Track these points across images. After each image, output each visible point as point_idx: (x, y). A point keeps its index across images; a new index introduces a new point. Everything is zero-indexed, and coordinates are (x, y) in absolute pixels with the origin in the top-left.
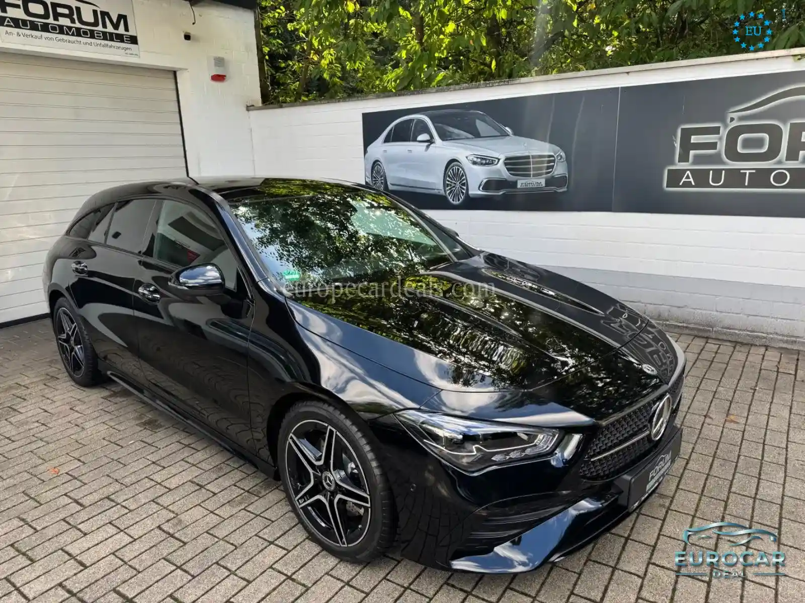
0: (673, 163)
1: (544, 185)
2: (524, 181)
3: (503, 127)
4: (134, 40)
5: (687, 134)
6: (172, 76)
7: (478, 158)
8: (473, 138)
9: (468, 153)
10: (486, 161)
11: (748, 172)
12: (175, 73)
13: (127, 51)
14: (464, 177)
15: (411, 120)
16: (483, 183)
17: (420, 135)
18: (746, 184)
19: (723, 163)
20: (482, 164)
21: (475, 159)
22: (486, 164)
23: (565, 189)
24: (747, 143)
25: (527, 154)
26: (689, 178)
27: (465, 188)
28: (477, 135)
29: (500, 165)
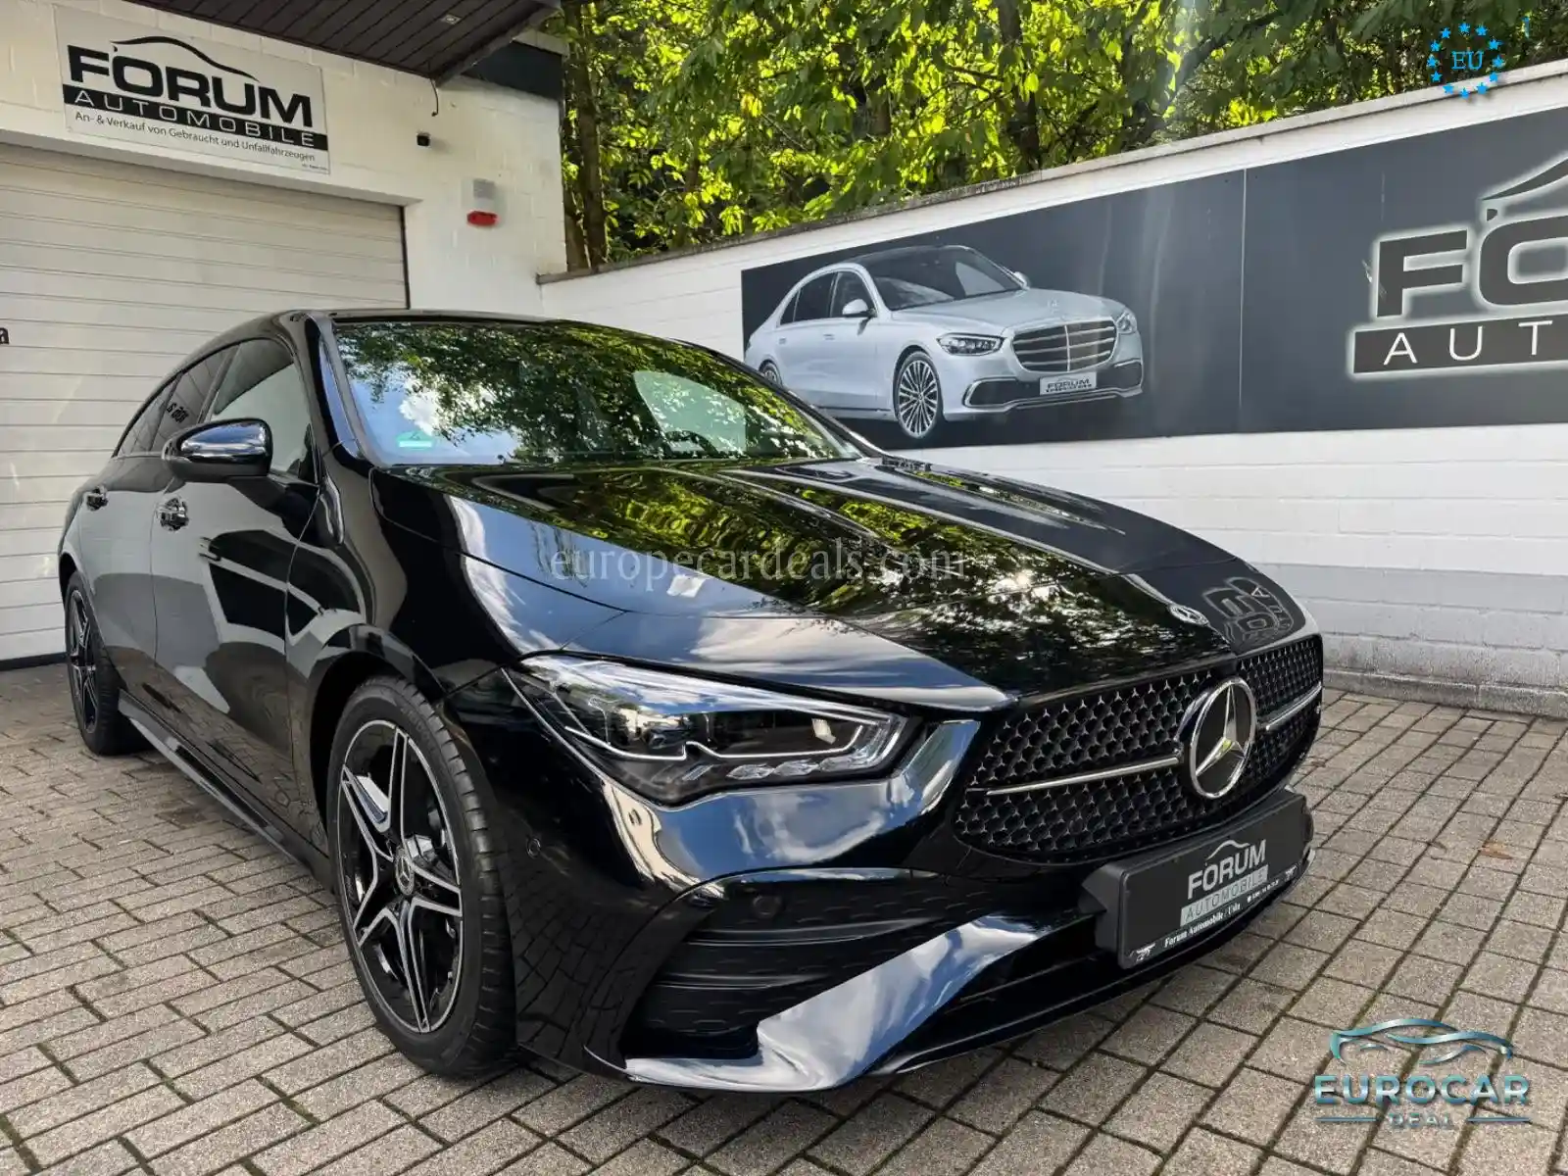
0: (1367, 320)
1: (1094, 385)
2: (1053, 381)
3: (1005, 270)
4: (320, 142)
5: (1393, 254)
6: (396, 216)
7: (960, 340)
8: (947, 301)
9: (941, 331)
10: (976, 345)
11: (1535, 325)
12: (401, 210)
13: (305, 162)
14: (934, 381)
15: (831, 276)
16: (972, 390)
17: (848, 301)
18: (1534, 352)
19: (1476, 309)
20: (968, 352)
21: (955, 343)
22: (981, 350)
23: (1137, 391)
24: (1528, 263)
25: (1056, 323)
26: (1405, 349)
27: (935, 402)
28: (957, 292)
29: (1006, 352)
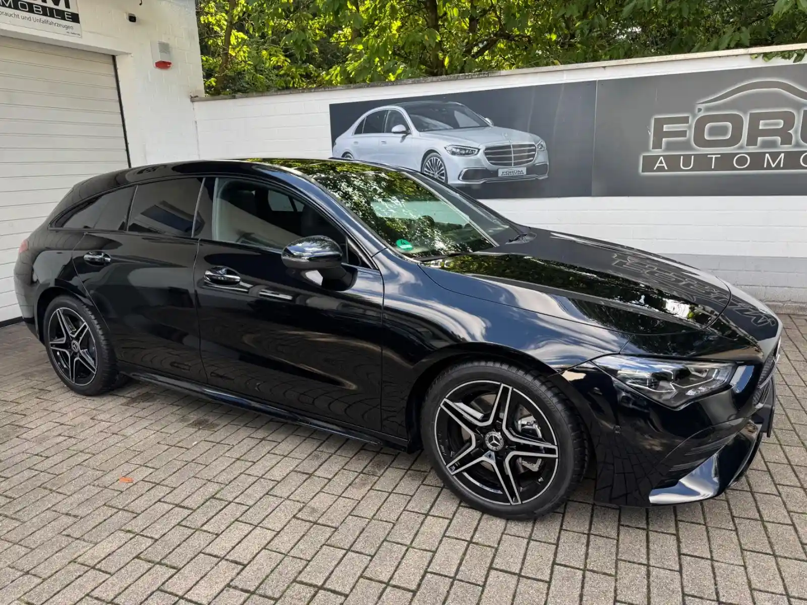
0: (647, 150)
1: (525, 173)
2: (505, 170)
3: (481, 117)
4: (75, 18)
5: (659, 123)
6: (111, 61)
7: (457, 148)
8: (451, 129)
9: (446, 143)
10: (465, 152)
11: (714, 156)
12: (114, 57)
13: (68, 30)
14: (443, 168)
15: (385, 112)
16: (463, 173)
17: (395, 125)
18: (713, 167)
19: (692, 149)
20: (461, 154)
21: (454, 150)
22: (468, 154)
23: (546, 176)
24: (713, 131)
25: (508, 144)
26: (662, 163)
27: (444, 178)
28: (455, 126)
29: (481, 155)
